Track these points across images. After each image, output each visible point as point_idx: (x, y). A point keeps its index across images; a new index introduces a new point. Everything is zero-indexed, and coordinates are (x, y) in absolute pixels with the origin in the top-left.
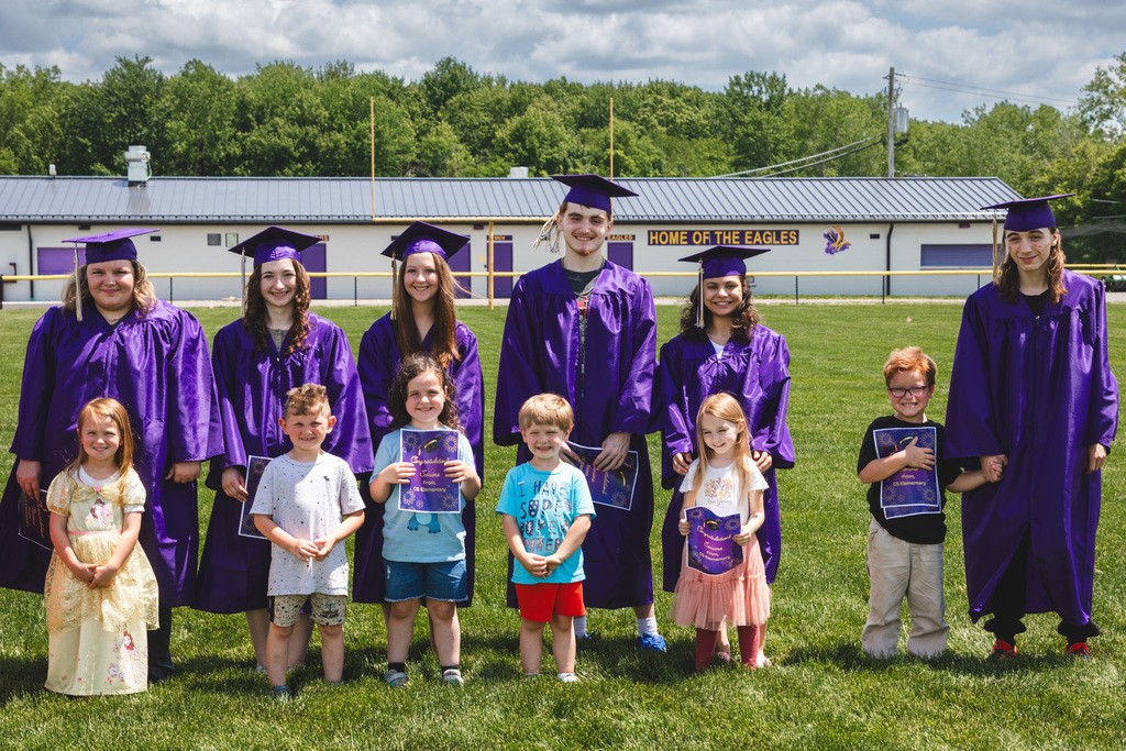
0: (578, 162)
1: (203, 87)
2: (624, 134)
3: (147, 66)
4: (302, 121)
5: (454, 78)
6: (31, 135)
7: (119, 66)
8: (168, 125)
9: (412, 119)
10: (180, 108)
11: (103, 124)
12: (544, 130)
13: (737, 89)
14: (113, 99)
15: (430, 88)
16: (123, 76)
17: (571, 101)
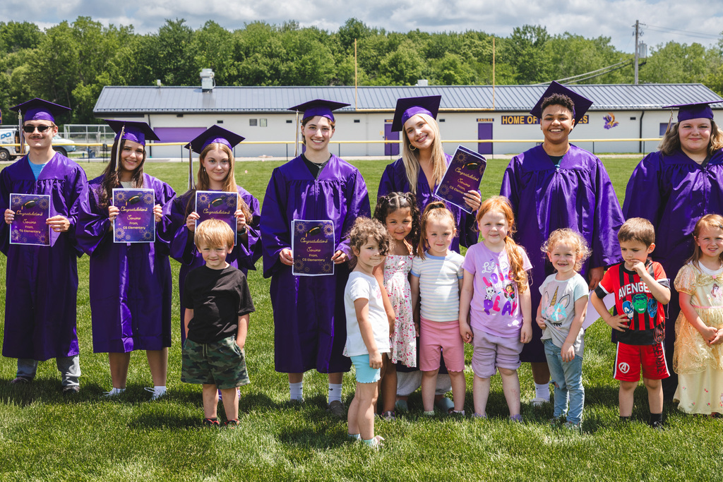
1: (215, 36)
2: (454, 61)
3: (183, 24)
4: (271, 55)
5: (356, 30)
6: (118, 64)
7: (167, 24)
8: (196, 58)
9: (333, 54)
10: (202, 48)
11: (159, 58)
12: (408, 60)
13: (518, 35)
14: (165, 43)
15: (342, 36)
16: (169, 30)
17: (422, 43)
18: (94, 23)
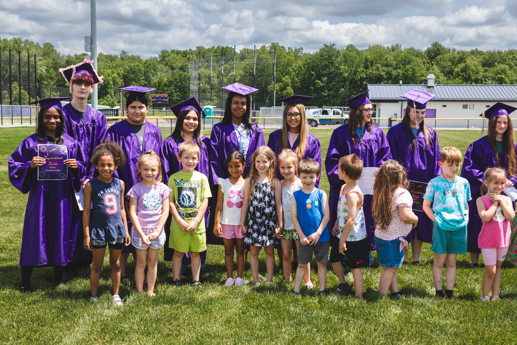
0: (487, 80)
1: (353, 54)
2: (504, 69)
3: (334, 47)
4: (387, 65)
5: (438, 49)
6: (294, 71)
7: (324, 47)
9: (424, 64)
10: (345, 61)
12: (474, 68)
14: (323, 58)
15: (429, 53)
16: (325, 51)
17: (480, 57)
18: (280, 47)
